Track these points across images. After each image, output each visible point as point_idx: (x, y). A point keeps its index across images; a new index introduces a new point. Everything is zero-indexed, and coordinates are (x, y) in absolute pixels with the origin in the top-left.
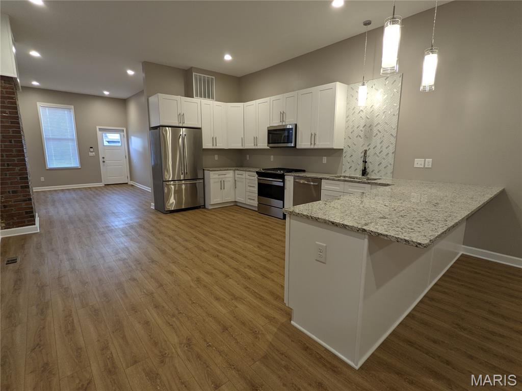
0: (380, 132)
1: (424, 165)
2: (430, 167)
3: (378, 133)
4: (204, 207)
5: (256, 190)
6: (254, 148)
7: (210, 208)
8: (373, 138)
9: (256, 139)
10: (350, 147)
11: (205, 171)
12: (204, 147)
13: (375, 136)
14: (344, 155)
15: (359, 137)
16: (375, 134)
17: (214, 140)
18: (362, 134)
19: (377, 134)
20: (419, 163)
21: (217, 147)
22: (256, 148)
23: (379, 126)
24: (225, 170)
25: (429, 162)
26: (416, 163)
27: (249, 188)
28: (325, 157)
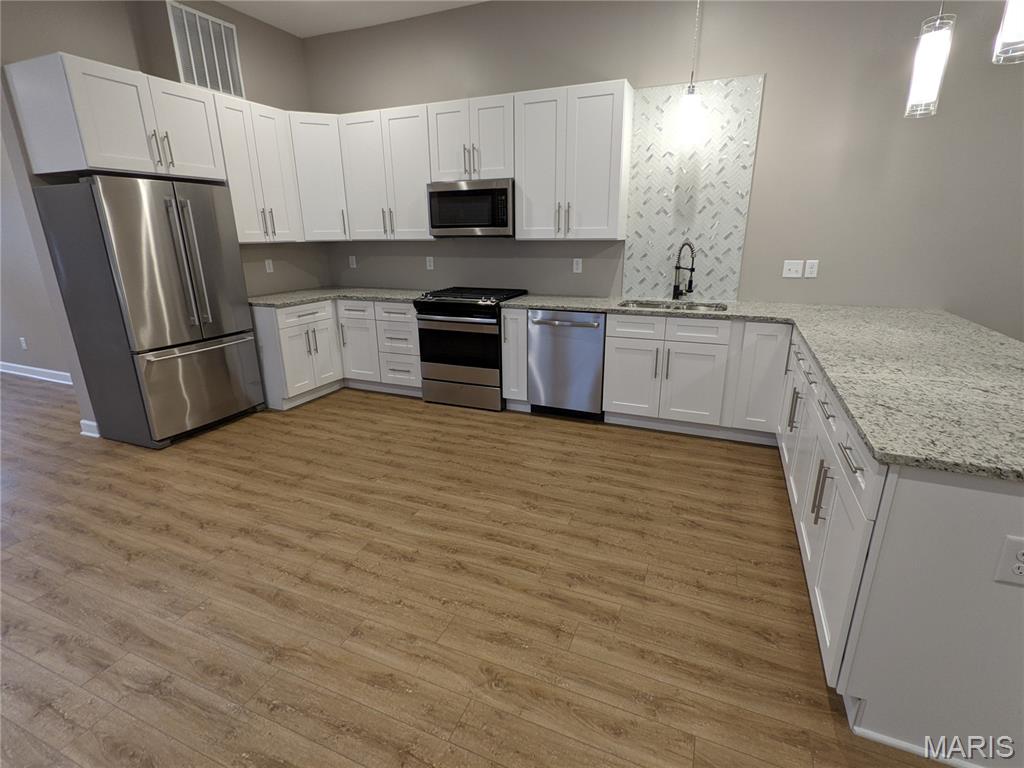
0: (711, 203)
1: (803, 275)
2: (815, 275)
3: (708, 205)
4: (264, 407)
5: (414, 345)
6: (383, 237)
7: (286, 406)
8: (697, 216)
9: (388, 217)
10: (640, 236)
11: (256, 309)
12: (242, 239)
13: (700, 212)
14: (627, 254)
15: (662, 214)
16: (700, 208)
17: (267, 217)
18: (670, 207)
19: (704, 207)
20: (792, 268)
21: (278, 239)
22: (390, 237)
23: (709, 189)
24: (313, 301)
25: (812, 267)
26: (786, 268)
27: (388, 344)
28: (580, 260)
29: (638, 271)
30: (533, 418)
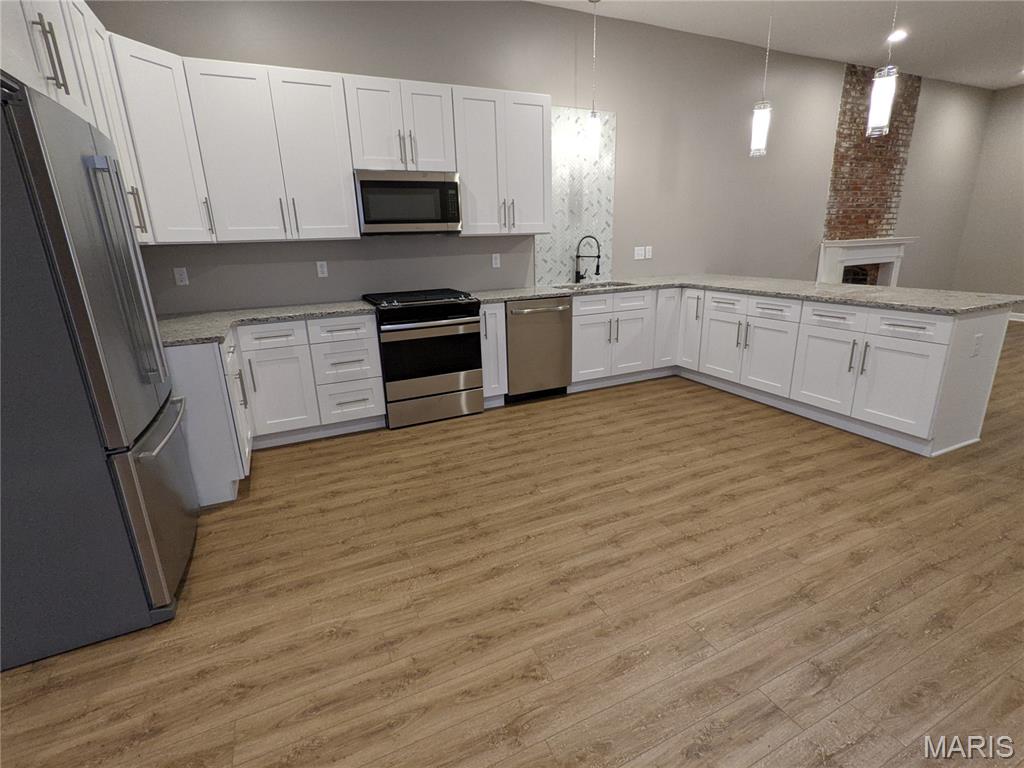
0: (592, 205)
1: (645, 256)
2: (651, 257)
3: (589, 207)
5: (373, 365)
9: (289, 207)
13: (586, 211)
14: (537, 248)
16: (585, 208)
20: (640, 253)
25: (649, 251)
26: (635, 252)
27: (330, 372)
28: (498, 255)
29: (546, 261)
30: (509, 409)
